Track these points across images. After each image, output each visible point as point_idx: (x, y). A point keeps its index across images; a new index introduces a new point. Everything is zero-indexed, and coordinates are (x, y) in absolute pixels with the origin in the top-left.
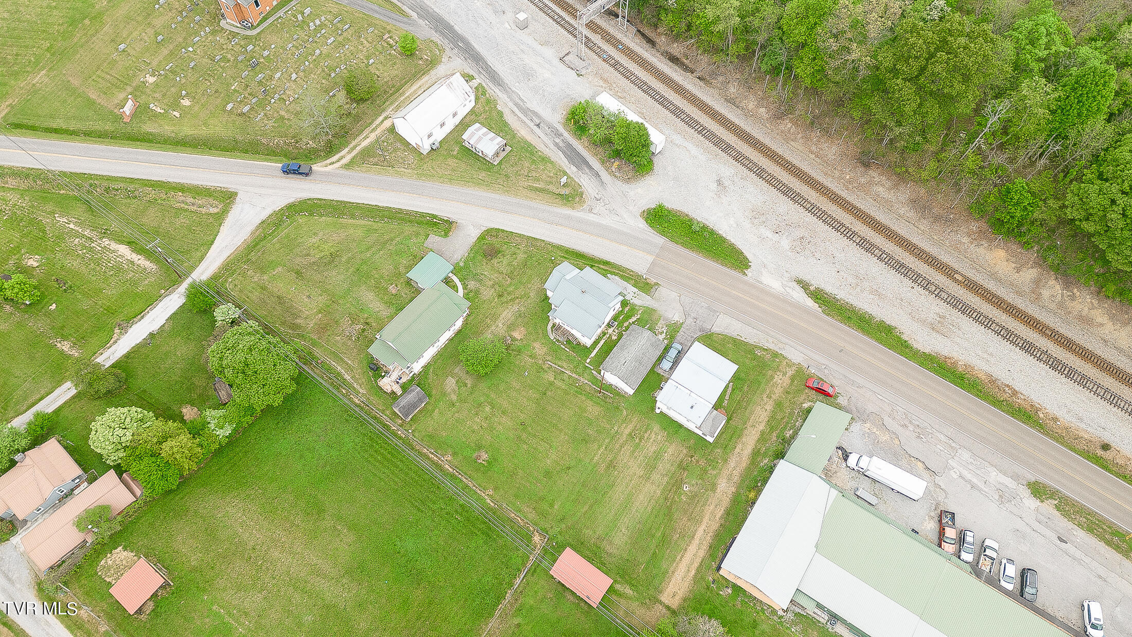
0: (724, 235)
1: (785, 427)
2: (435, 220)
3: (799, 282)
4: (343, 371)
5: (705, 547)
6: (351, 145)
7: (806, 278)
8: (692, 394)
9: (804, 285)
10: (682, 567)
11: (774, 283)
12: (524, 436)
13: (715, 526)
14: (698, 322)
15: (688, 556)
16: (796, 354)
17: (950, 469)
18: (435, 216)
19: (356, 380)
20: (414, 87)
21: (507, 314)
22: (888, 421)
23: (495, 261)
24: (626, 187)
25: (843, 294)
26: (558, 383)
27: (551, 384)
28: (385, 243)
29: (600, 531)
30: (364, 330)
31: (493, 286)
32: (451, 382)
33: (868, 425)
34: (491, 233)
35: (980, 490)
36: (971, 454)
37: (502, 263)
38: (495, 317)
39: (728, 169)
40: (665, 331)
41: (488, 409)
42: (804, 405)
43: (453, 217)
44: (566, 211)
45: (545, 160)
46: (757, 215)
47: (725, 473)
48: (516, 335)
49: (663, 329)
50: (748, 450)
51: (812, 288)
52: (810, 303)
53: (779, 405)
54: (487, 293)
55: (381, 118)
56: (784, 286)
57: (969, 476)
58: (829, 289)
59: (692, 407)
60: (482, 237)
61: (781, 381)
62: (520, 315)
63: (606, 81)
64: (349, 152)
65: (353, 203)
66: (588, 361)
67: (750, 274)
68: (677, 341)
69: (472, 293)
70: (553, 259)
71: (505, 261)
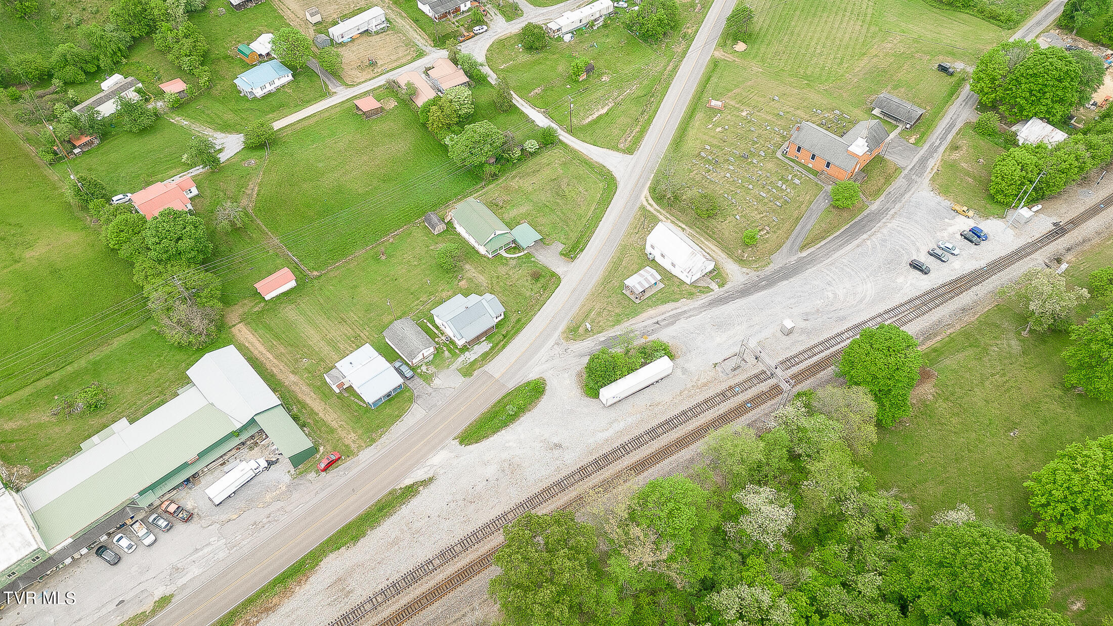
0: (499, 433)
1: (313, 430)
2: (578, 250)
3: (431, 480)
7: (432, 487)
8: (361, 366)
9: (426, 482)
11: (438, 459)
12: (387, 279)
13: (268, 365)
14: (425, 394)
15: (258, 345)
16: (367, 456)
17: (219, 537)
18: (582, 250)
21: (480, 280)
22: (280, 504)
23: (529, 278)
24: (574, 373)
25: (405, 511)
26: (415, 303)
31: (507, 274)
33: (284, 488)
34: (557, 281)
35: (191, 555)
36: (221, 559)
37: (525, 282)
38: (482, 272)
39: (573, 459)
40: (426, 371)
41: (415, 263)
42: (322, 447)
43: (578, 260)
44: (562, 327)
45: (618, 322)
46: (512, 468)
47: (301, 383)
48: (462, 283)
49: (430, 371)
50: (308, 401)
51: (421, 488)
52: (408, 482)
53: (332, 431)
54: (502, 270)
56: (432, 466)
57: (206, 550)
58: (415, 502)
59: (351, 363)
60: (554, 274)
61: (350, 438)
62: (477, 287)
63: (705, 385)
66: (425, 321)
67: (453, 442)
68: (416, 377)
69: (504, 261)
70: (519, 312)
71: (527, 284)
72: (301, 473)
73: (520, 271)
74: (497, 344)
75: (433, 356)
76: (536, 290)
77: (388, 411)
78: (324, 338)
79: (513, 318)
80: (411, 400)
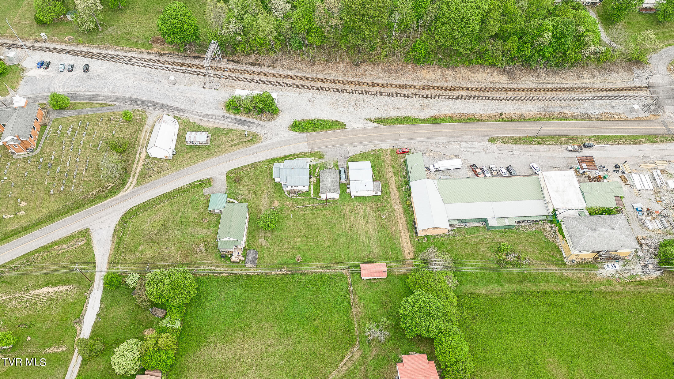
0: (327, 119)
1: (401, 173)
2: (200, 183)
3: (367, 120)
4: (209, 267)
5: (407, 231)
6: (132, 175)
7: (369, 117)
8: (362, 181)
9: (370, 120)
10: (404, 243)
11: (358, 125)
12: (309, 240)
13: (404, 222)
14: (342, 156)
15: (403, 237)
16: (385, 146)
17: (463, 151)
18: (199, 181)
19: (219, 267)
20: (143, 133)
21: (265, 199)
22: (432, 148)
23: (242, 182)
24: (274, 122)
25: (385, 115)
26: (306, 212)
27: (304, 214)
28: (184, 205)
29: (366, 253)
30: (206, 245)
31: (249, 193)
32: (262, 241)
33: (427, 154)
34: (230, 173)
35: (476, 152)
36: (465, 142)
37: (246, 181)
39: (309, 94)
40: (333, 167)
41: (286, 240)
42: (402, 161)
43: (208, 176)
44: (256, 146)
45: (230, 131)
46: (333, 105)
47: (393, 202)
48: (275, 205)
50: (395, 189)
51: (373, 119)
52: (376, 125)
53: (393, 167)
55: (138, 155)
56: (363, 124)
57: (470, 150)
58: (379, 116)
59: (365, 186)
60: (228, 177)
61: (388, 158)
62: (270, 196)
63: (230, 86)
64: (133, 178)
65: (154, 198)
66: (312, 196)
67: (348, 127)
70: (266, 167)
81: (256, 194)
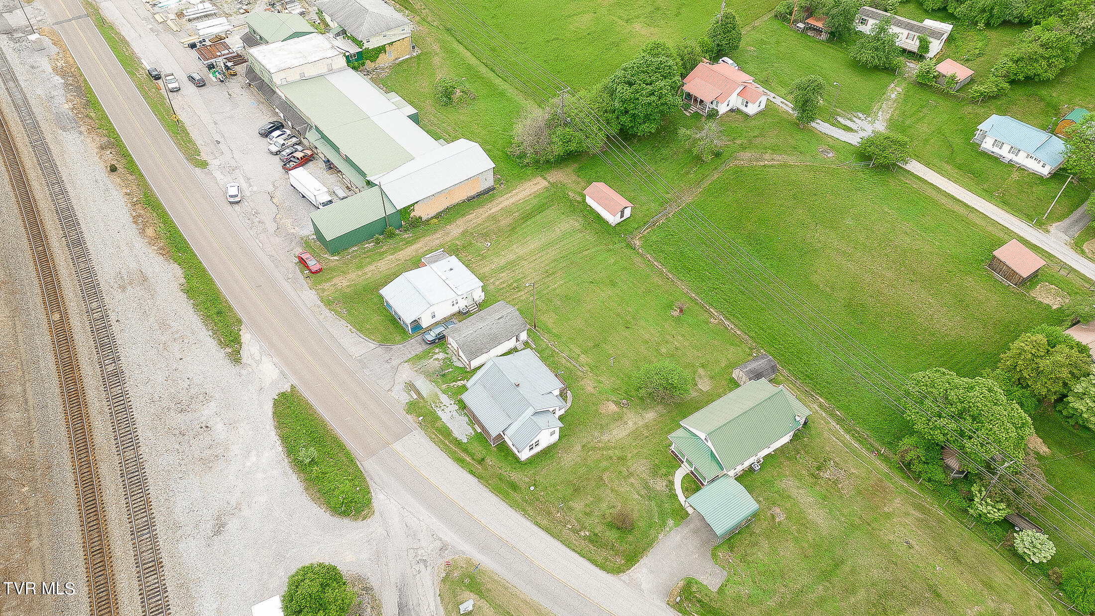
0: (279, 443)
3: (237, 361)
8: (444, 278)
9: (235, 355)
10: (521, 196)
16: (308, 298)
22: (272, 229)
23: (618, 512)
27: (585, 352)
32: (705, 385)
33: (292, 231)
34: (615, 568)
37: (609, 505)
38: (635, 434)
42: (337, 258)
48: (612, 407)
51: (229, 349)
52: (246, 337)
53: (360, 267)
54: (641, 467)
58: (212, 344)
59: (452, 269)
61: (341, 282)
62: (602, 428)
67: (288, 385)
68: (425, 347)
69: (664, 470)
70: (532, 488)
71: (604, 506)
72: (306, 242)
73: (637, 496)
74: (466, 451)
75: (461, 366)
76: (588, 522)
77: (376, 319)
78: (520, 258)
79: (516, 476)
80: (385, 342)
81: (622, 459)
